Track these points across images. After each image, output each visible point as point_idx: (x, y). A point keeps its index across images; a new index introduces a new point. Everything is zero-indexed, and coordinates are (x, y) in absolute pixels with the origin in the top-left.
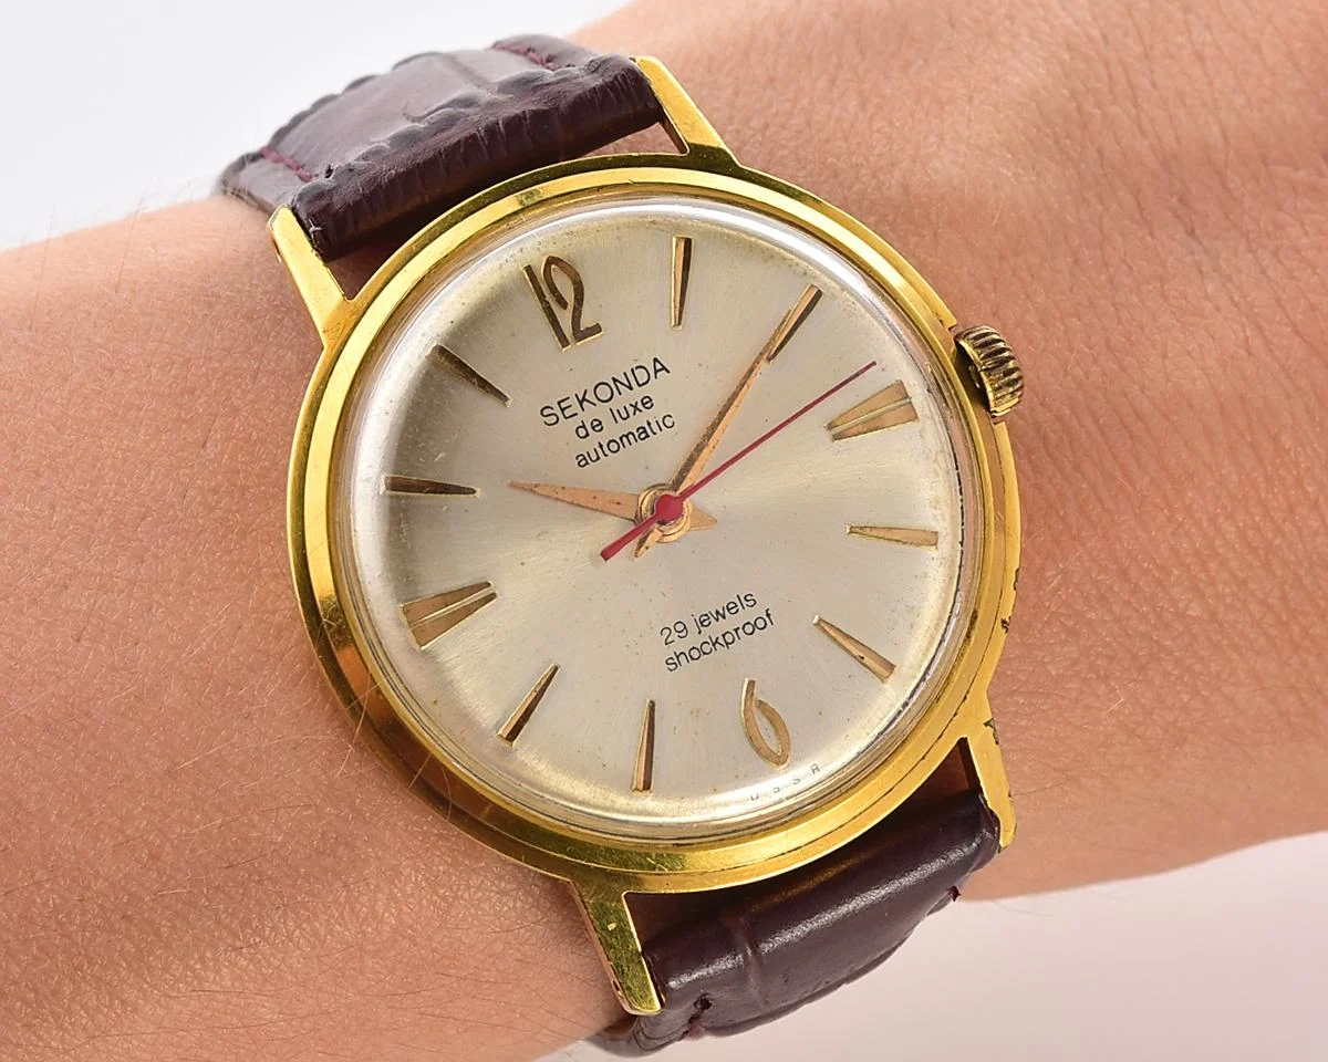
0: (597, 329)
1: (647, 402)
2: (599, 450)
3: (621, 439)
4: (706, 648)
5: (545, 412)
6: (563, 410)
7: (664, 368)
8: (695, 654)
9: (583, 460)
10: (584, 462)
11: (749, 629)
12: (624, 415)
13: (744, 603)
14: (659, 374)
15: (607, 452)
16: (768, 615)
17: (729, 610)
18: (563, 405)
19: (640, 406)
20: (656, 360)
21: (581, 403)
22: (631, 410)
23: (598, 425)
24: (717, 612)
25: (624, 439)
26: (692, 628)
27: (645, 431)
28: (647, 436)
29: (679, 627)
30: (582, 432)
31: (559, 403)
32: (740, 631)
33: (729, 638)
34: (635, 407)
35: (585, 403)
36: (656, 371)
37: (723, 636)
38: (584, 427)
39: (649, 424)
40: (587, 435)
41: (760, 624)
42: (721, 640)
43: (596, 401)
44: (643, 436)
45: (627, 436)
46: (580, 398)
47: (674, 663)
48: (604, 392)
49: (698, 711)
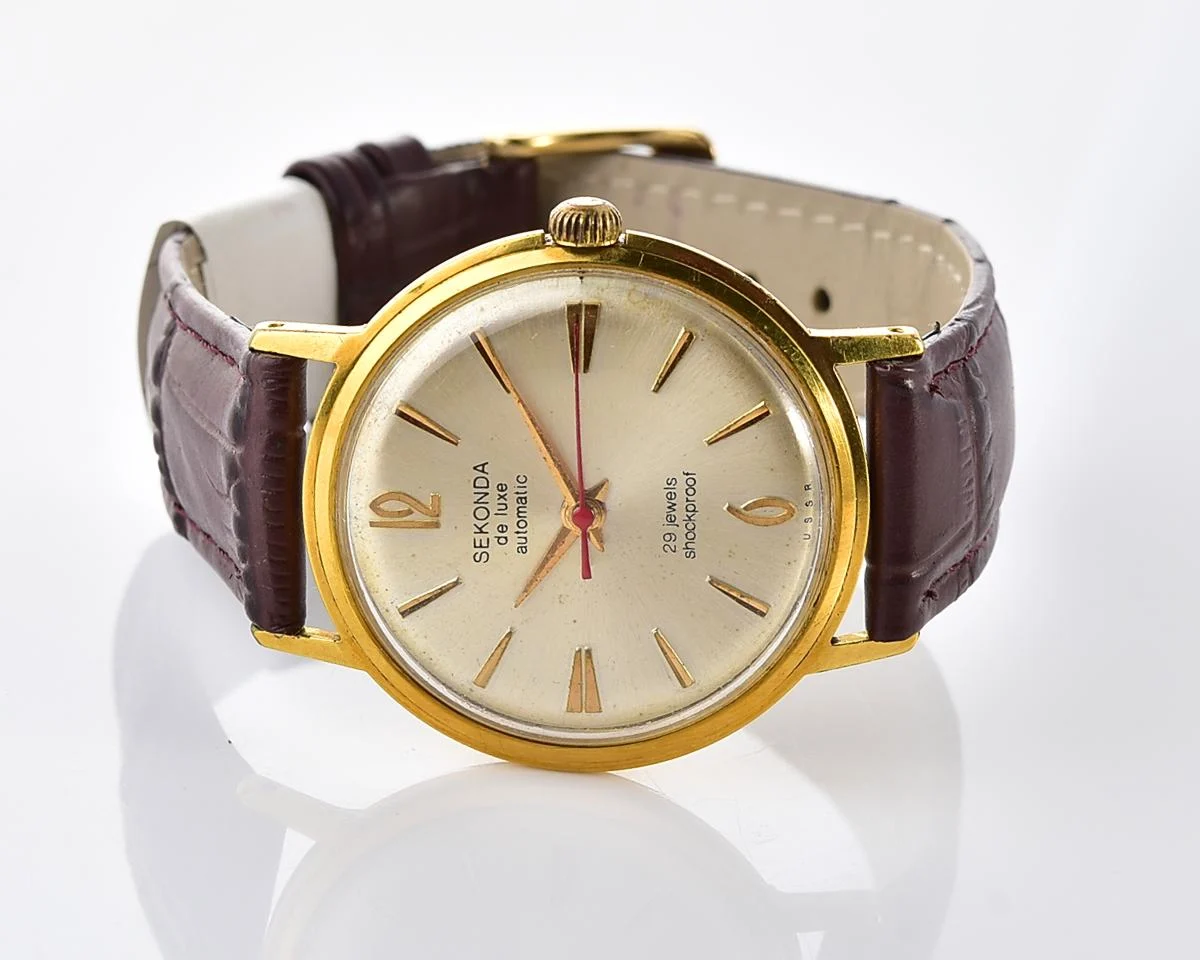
0: (437, 499)
1: (502, 488)
2: (520, 535)
3: (519, 517)
4: (690, 526)
5: (477, 559)
6: (481, 546)
7: (483, 465)
8: (691, 536)
9: (523, 549)
10: (524, 550)
11: (691, 492)
12: (504, 507)
13: (671, 486)
14: (486, 470)
15: (524, 530)
16: (687, 474)
17: (671, 499)
18: (478, 545)
19: (502, 494)
20: (475, 468)
21: (482, 532)
22: (502, 501)
23: (502, 528)
24: (669, 507)
25: (521, 515)
26: (671, 529)
27: (521, 498)
28: (525, 498)
29: (667, 537)
30: (502, 540)
31: (475, 547)
32: (690, 498)
33: (691, 508)
34: (502, 497)
35: (484, 529)
36: (483, 471)
37: (687, 511)
38: (499, 538)
39: (517, 493)
40: (506, 538)
41: (691, 482)
42: (690, 514)
43: (485, 522)
44: (524, 501)
45: (519, 512)
46: (478, 531)
47: (690, 553)
48: (482, 513)
49: (730, 552)
